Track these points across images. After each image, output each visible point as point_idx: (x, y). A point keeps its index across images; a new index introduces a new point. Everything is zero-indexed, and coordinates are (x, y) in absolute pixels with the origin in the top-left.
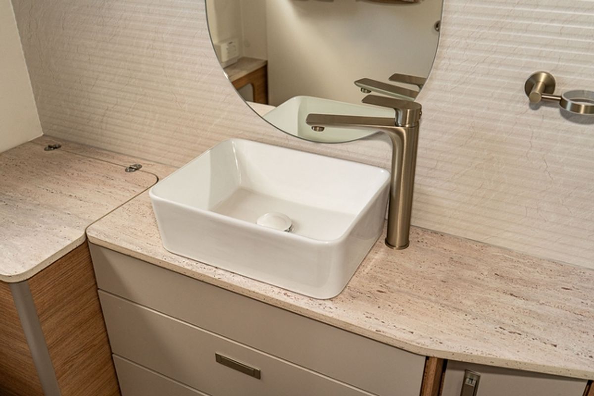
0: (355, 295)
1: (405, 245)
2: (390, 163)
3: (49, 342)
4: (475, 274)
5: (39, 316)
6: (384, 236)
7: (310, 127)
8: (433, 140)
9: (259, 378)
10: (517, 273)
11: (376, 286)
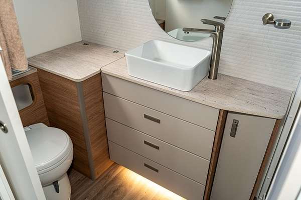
0: (196, 91)
1: (215, 78)
2: (211, 49)
3: (86, 107)
4: (240, 88)
6: (208, 75)
7: (184, 32)
8: (228, 40)
9: (159, 123)
10: (256, 88)
11: (204, 89)
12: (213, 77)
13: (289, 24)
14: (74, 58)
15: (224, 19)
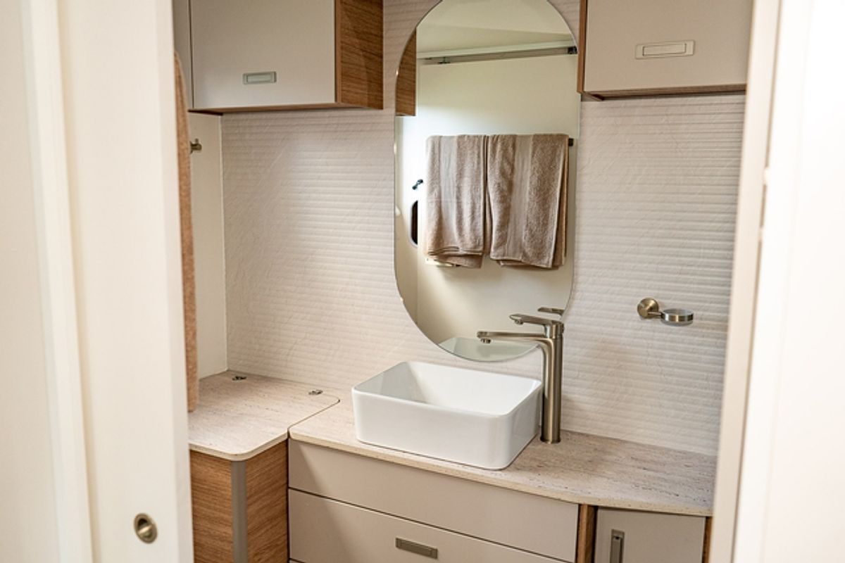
0: (519, 467)
1: (557, 440)
2: (542, 375)
3: (249, 527)
4: (615, 458)
5: (248, 498)
6: (540, 435)
7: (480, 339)
9: (435, 557)
10: (649, 458)
11: (535, 464)
12: (550, 437)
13: (691, 317)
14: (217, 410)
15: (561, 312)
